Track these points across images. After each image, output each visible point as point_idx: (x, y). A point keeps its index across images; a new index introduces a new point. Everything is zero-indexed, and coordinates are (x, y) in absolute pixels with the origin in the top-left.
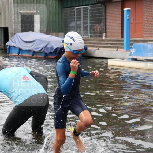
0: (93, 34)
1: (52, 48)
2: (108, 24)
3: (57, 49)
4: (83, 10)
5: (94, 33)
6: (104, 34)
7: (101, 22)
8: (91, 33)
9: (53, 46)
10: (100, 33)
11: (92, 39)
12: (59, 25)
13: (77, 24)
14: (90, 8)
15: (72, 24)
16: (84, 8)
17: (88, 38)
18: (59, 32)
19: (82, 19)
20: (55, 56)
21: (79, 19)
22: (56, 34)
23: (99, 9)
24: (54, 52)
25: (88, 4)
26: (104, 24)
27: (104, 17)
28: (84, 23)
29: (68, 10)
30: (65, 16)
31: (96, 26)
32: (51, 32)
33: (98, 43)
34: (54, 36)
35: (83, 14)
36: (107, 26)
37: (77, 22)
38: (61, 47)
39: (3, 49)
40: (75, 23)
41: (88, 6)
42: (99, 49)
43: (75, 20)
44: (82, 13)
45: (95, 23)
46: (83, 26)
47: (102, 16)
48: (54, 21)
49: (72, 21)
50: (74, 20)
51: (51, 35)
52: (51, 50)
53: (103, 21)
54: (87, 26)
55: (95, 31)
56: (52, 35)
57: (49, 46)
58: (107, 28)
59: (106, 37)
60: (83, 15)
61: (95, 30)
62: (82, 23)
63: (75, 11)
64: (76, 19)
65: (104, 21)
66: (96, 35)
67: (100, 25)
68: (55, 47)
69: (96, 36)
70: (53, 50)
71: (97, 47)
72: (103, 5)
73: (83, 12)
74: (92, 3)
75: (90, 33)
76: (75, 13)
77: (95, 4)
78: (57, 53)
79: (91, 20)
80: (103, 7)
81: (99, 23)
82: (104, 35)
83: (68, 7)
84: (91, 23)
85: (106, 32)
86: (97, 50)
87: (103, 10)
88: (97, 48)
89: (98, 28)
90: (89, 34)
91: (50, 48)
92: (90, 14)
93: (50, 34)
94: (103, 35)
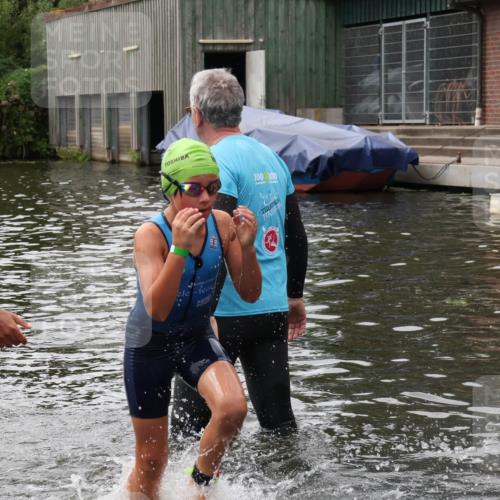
0: (438, 113)
1: (302, 157)
2: (490, 78)
3: (317, 161)
4: (407, 34)
5: (443, 108)
6: (478, 111)
7: (467, 71)
8: (431, 107)
9: (305, 151)
10: (464, 107)
11: (436, 127)
12: (326, 81)
13: (386, 81)
14: (431, 25)
15: (371, 80)
16: (409, 26)
17: (424, 124)
18: (326, 106)
19: (404, 61)
20: (312, 186)
21: (394, 62)
22: (316, 112)
23: (460, 29)
24: (308, 170)
25: (423, 12)
26: (477, 78)
27: (478, 56)
28: (411, 77)
29: (358, 34)
30: (348, 52)
31: (450, 85)
32: (300, 107)
33: (455, 142)
34: (310, 118)
35: (407, 44)
36: (487, 86)
37: (386, 71)
38: (331, 155)
39: (147, 162)
40: (380, 76)
41: (424, 19)
42: (459, 161)
43: (379, 68)
44: (404, 42)
45: (448, 75)
46: (407, 85)
47: (469, 51)
48: (311, 70)
49: (369, 71)
50: (376, 65)
51: (300, 116)
52: (300, 164)
53: (473, 67)
54: (420, 86)
55: (447, 101)
56: (305, 116)
57: (292, 152)
58: (488, 90)
59: (483, 120)
60: (407, 50)
61: (448, 96)
62: (403, 76)
63: (380, 37)
64: (383, 64)
65: (478, 67)
66: (450, 116)
67: (463, 82)
68: (311, 156)
69: (448, 119)
70: (307, 165)
71: (452, 153)
72: (474, 16)
73: (408, 39)
74: (438, 9)
75: (431, 110)
76: (380, 42)
77: (447, 12)
78: (317, 174)
79: (435, 65)
80: (475, 21)
81: (460, 76)
82: (477, 116)
83: (357, 25)
84: (432, 76)
85: (483, 106)
86: (452, 163)
87: (476, 33)
88: (455, 159)
89: (456, 91)
90: (428, 113)
91: (295, 159)
92: (432, 44)
93: (299, 111)
94: (475, 114)
